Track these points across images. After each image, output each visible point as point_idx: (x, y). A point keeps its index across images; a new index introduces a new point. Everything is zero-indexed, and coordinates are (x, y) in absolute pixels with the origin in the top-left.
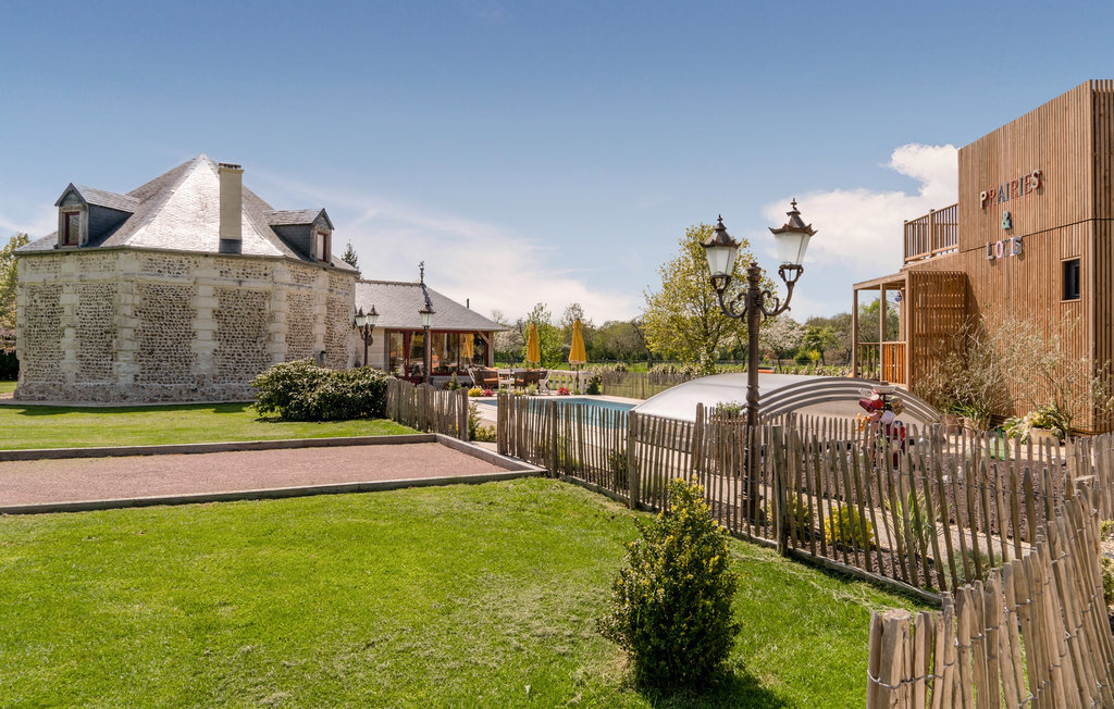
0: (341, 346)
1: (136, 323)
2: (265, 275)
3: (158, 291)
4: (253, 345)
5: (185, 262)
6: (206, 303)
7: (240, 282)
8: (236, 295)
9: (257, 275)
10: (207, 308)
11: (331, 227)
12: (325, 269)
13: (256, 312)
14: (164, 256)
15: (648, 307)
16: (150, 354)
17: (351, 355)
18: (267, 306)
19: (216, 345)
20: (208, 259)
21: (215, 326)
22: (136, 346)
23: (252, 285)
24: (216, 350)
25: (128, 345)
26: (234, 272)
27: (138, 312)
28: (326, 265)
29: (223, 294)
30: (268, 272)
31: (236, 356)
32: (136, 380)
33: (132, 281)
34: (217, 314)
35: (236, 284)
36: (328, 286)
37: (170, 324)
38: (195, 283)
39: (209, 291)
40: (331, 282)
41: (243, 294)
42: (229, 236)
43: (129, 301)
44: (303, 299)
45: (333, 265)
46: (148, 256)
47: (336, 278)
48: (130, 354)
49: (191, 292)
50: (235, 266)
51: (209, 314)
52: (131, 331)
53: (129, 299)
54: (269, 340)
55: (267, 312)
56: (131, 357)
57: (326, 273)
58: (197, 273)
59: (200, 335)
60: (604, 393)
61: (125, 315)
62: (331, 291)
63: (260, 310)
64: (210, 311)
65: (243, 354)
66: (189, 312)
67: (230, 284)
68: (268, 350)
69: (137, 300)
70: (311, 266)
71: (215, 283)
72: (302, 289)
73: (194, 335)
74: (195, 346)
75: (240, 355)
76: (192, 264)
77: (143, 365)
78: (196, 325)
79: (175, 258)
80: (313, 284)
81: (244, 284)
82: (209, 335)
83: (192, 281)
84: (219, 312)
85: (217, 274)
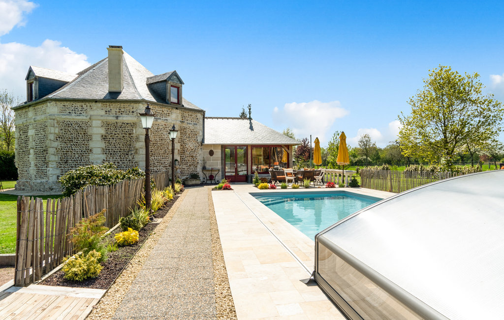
0: (192, 157)
1: (56, 144)
2: (133, 112)
3: (69, 125)
4: (127, 156)
5: (84, 106)
6: (97, 131)
7: (117, 117)
8: (115, 125)
9: (128, 113)
10: (98, 134)
11: (181, 83)
12: (177, 108)
13: (127, 135)
14: (72, 103)
15: (402, 126)
16: (65, 163)
17: (200, 162)
18: (134, 132)
19: (104, 157)
20: (97, 104)
21: (103, 145)
22: (56, 158)
23: (124, 119)
24: (104, 160)
25: (52, 158)
26: (113, 111)
27: (58, 137)
28: (178, 106)
29: (107, 125)
30: (134, 110)
31: (116, 164)
32: (58, 179)
33: (54, 119)
34: (104, 138)
35: (114, 118)
36: (180, 119)
37: (76, 145)
38: (90, 119)
39: (99, 123)
40: (183, 117)
41: (119, 124)
42: (114, 90)
43: (52, 131)
44: (161, 127)
45: (183, 106)
46: (63, 103)
47: (186, 114)
48: (55, 163)
49: (88, 124)
50: (114, 108)
51: (99, 138)
52: (55, 150)
53: (52, 130)
54: (136, 153)
55: (134, 135)
56: (55, 165)
57: (178, 111)
58: (92, 113)
59: (94, 151)
60: (363, 186)
61: (50, 140)
62: (182, 122)
63: (130, 134)
64: (100, 136)
65: (120, 162)
66: (88, 138)
67: (111, 119)
68: (136, 160)
69: (57, 130)
70: (166, 106)
71: (102, 118)
72: (159, 121)
73: (91, 151)
74: (92, 157)
75: (119, 163)
76: (88, 107)
77: (62, 170)
78: (92, 145)
79: (78, 104)
80: (168, 118)
81: (120, 119)
82: (99, 151)
83: (88, 117)
84: (106, 136)
85: (103, 113)
